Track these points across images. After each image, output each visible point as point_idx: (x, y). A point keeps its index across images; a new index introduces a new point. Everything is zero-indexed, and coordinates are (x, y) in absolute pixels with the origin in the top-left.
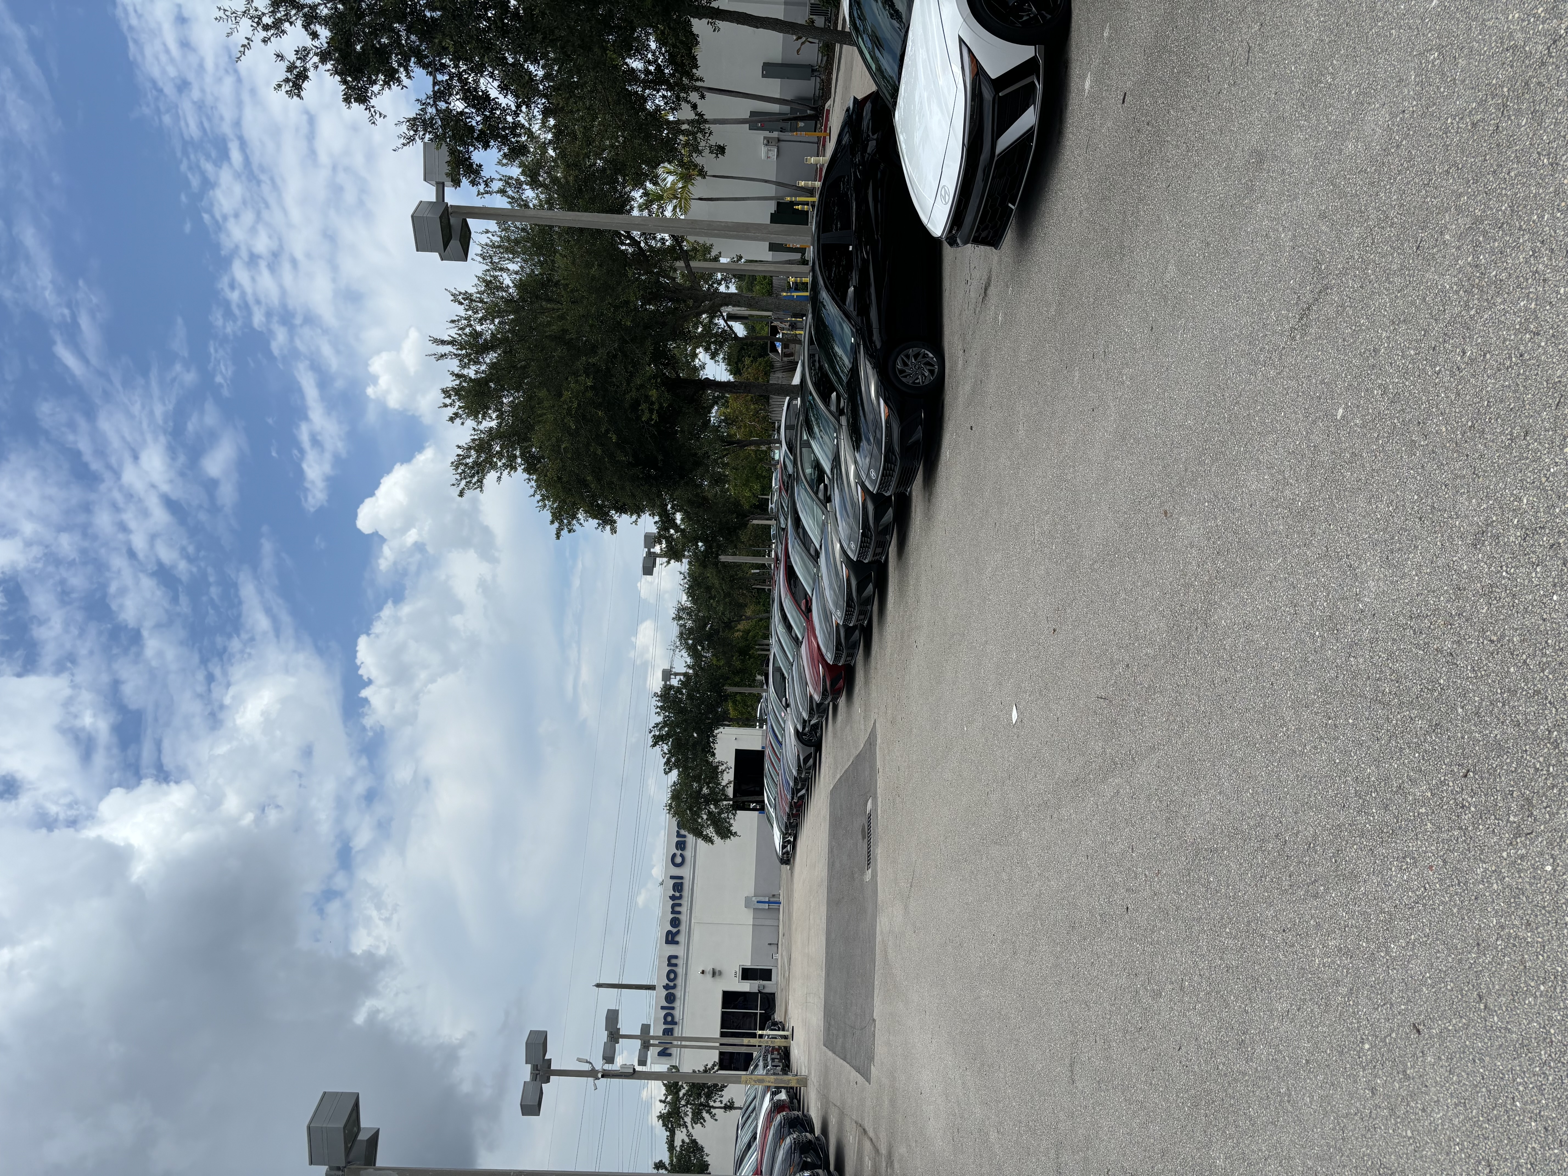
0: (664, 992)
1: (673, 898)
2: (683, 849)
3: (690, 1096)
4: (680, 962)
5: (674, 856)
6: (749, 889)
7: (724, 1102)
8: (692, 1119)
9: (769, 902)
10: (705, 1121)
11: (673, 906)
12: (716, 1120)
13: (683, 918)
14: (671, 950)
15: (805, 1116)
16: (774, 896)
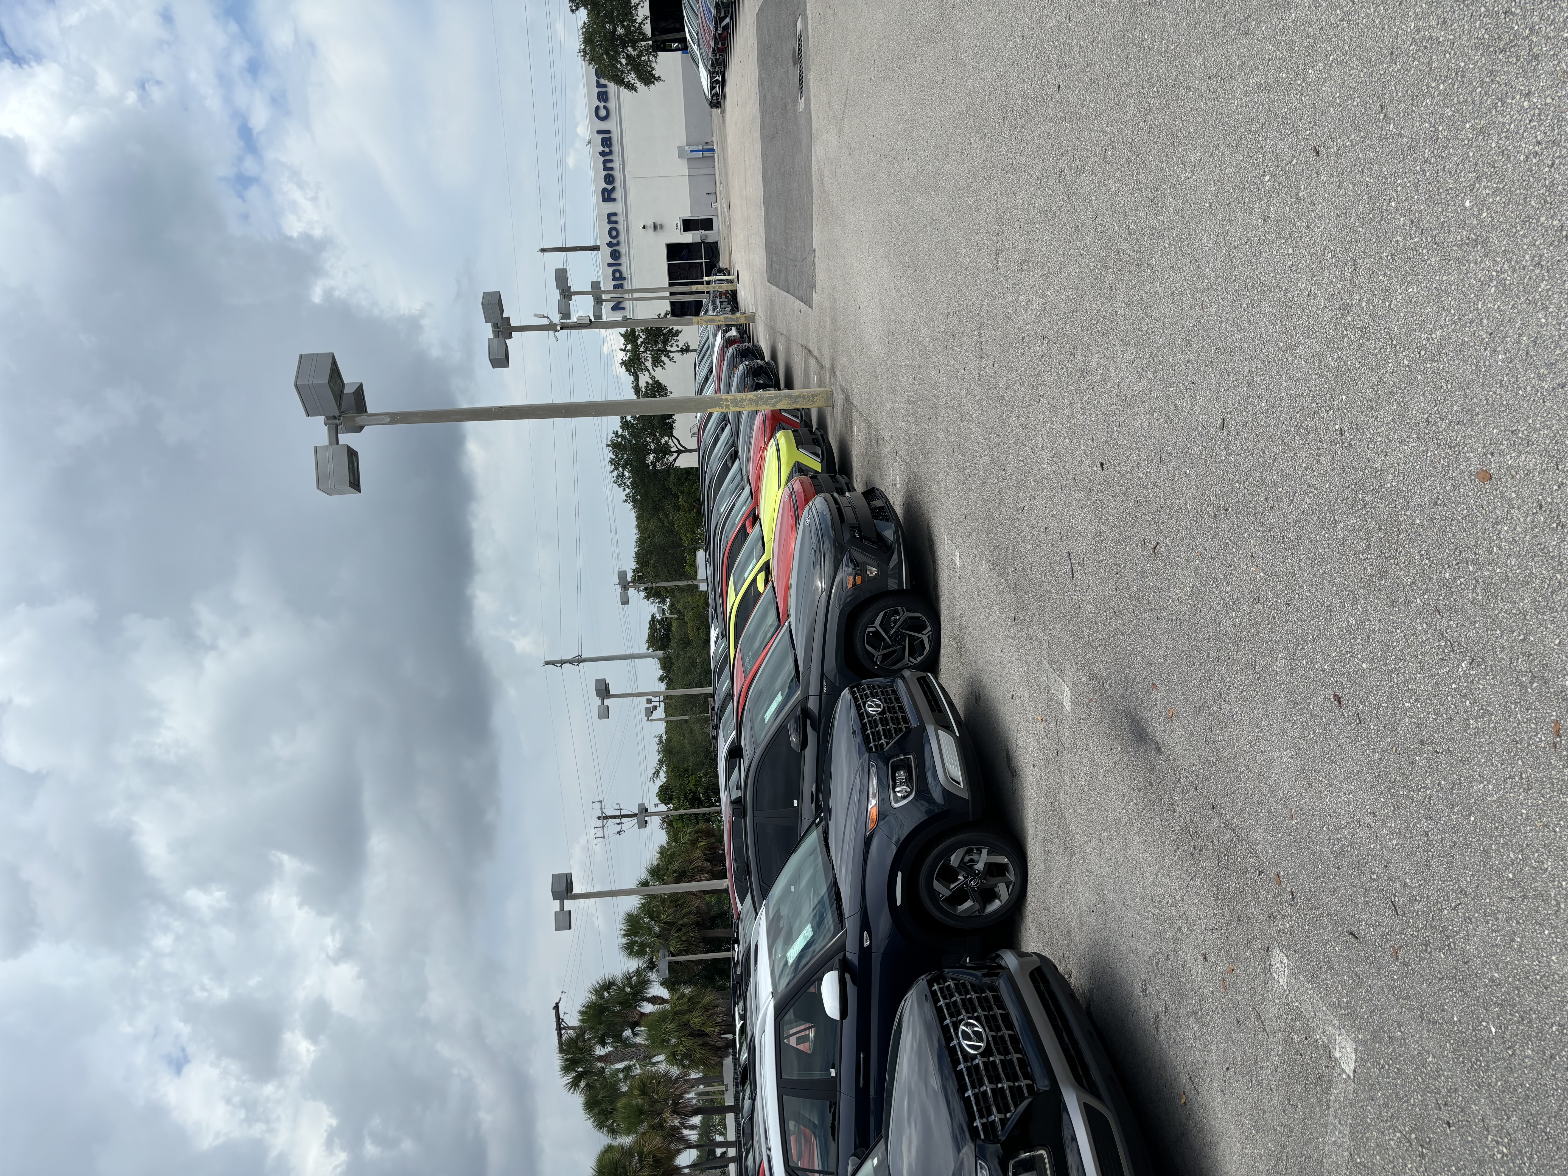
0: (609, 250)
1: (603, 154)
2: (606, 100)
3: (648, 343)
4: (619, 218)
5: (597, 109)
6: (681, 139)
7: (680, 347)
8: (653, 363)
9: (703, 151)
10: (664, 364)
11: (605, 162)
12: (675, 362)
13: (617, 174)
14: (610, 207)
15: (756, 347)
16: (707, 143)
